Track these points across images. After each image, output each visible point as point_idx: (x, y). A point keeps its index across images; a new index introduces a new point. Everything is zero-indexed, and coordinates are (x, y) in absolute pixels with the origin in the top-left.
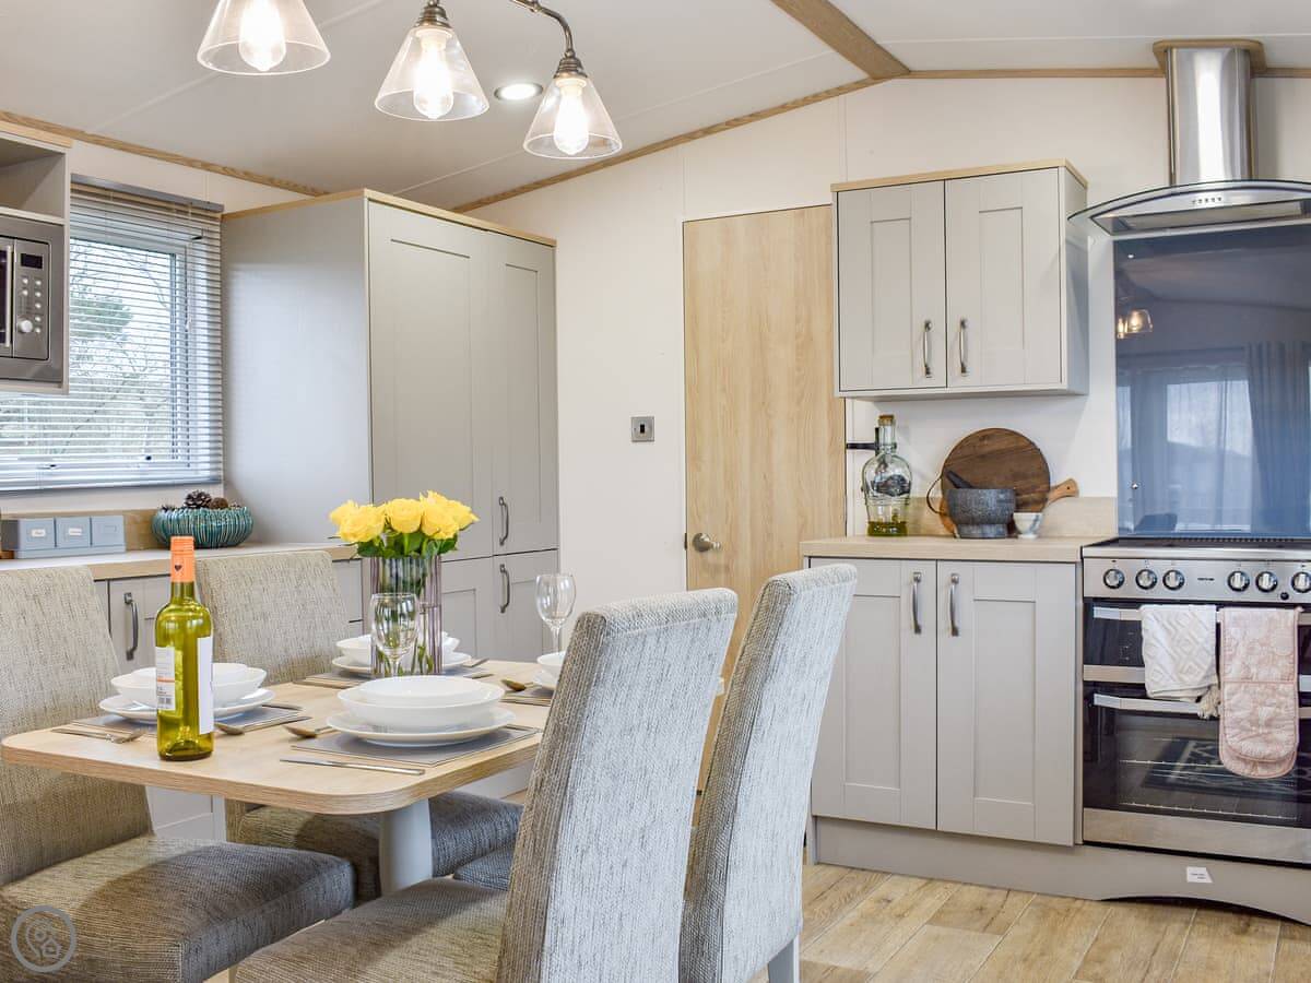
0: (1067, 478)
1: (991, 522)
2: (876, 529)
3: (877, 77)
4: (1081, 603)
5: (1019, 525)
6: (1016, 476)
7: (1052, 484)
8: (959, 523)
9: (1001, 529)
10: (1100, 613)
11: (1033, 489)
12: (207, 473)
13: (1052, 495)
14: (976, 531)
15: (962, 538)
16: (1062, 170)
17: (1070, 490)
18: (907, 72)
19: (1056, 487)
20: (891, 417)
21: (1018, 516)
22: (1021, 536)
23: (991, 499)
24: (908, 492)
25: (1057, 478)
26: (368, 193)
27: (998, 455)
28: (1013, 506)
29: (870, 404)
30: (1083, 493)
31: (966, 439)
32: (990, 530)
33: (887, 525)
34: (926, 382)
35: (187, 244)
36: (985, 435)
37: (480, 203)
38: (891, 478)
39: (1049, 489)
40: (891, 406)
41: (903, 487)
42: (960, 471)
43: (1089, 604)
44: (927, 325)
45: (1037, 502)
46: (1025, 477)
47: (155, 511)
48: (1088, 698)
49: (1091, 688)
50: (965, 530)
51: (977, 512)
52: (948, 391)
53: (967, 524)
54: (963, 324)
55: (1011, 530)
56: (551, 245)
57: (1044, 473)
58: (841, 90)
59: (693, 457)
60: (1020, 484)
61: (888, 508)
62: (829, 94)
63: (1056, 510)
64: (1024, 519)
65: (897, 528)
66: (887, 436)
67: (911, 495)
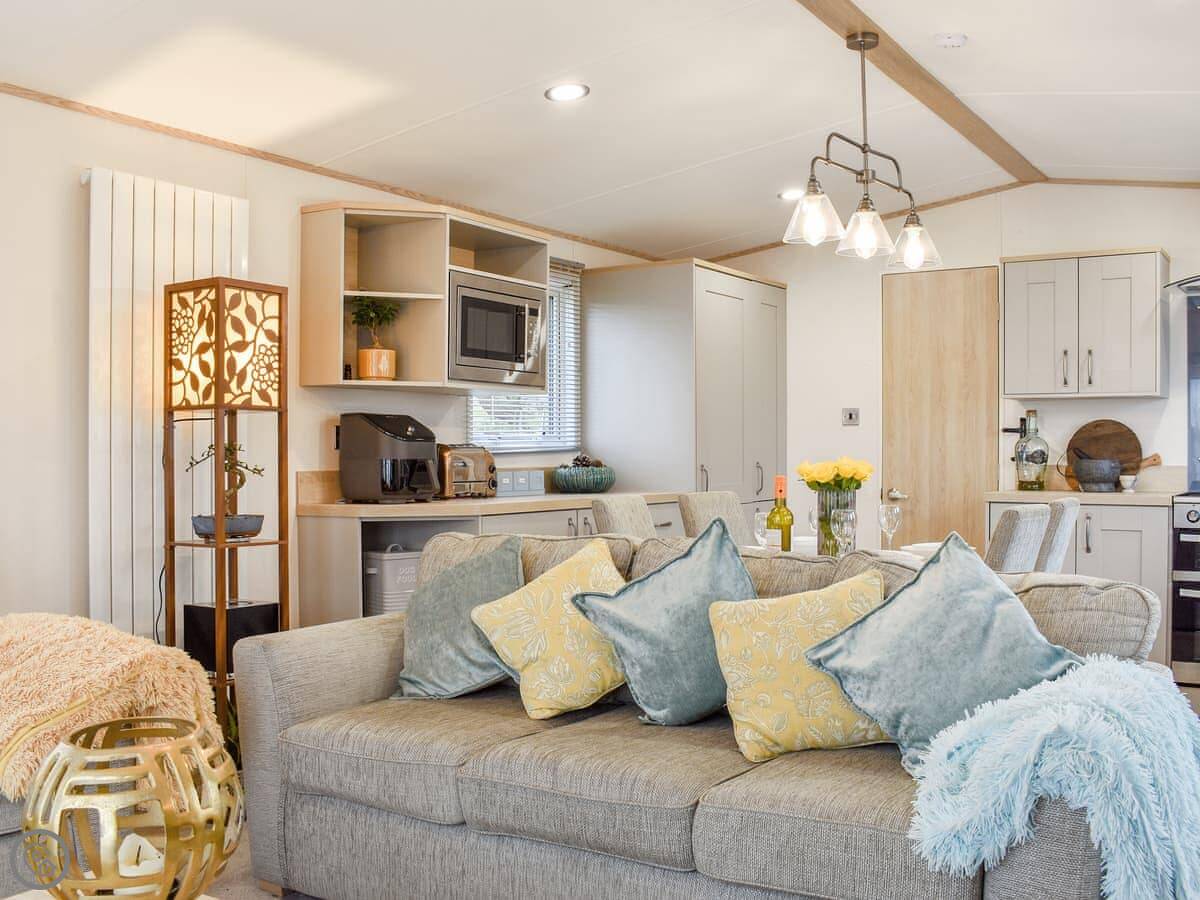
0: (1153, 453)
1: (1105, 482)
2: (1023, 486)
3: (1023, 182)
4: (1171, 532)
5: (1123, 484)
6: (1119, 451)
7: (1144, 457)
8: (1083, 482)
9: (1111, 485)
10: (1184, 538)
11: (1129, 461)
12: (573, 444)
13: (1143, 464)
14: (1095, 487)
15: (1085, 491)
16: (1158, 254)
17: (1156, 461)
18: (1046, 179)
19: (1147, 459)
20: (1035, 412)
21: (1122, 478)
22: (1125, 491)
23: (1105, 466)
24: (1046, 462)
25: (1146, 454)
26: (696, 261)
27: (1107, 438)
28: (1118, 471)
29: (1016, 402)
30: (1165, 463)
31: (1084, 427)
32: (1103, 487)
33: (1032, 483)
34: (1064, 390)
35: (561, 290)
36: (1097, 424)
37: (728, 256)
38: (1036, 452)
39: (1141, 461)
40: (1034, 406)
41: (1042, 457)
42: (1083, 447)
43: (1177, 532)
44: (1065, 353)
45: (1133, 469)
46: (1126, 452)
47: (556, 468)
48: (1176, 591)
49: (1177, 585)
50: (1087, 486)
51: (1096, 474)
52: (1080, 395)
53: (1089, 482)
54: (1090, 352)
55: (1118, 486)
56: (783, 288)
57: (1138, 450)
58: (998, 189)
59: (888, 436)
60: (1122, 457)
61: (1031, 472)
62: (990, 191)
63: (1146, 475)
64: (1127, 480)
65: (1039, 485)
66: (1032, 424)
67: (1049, 463)
